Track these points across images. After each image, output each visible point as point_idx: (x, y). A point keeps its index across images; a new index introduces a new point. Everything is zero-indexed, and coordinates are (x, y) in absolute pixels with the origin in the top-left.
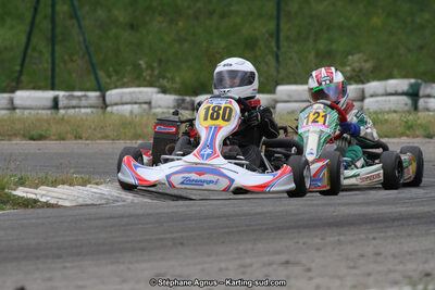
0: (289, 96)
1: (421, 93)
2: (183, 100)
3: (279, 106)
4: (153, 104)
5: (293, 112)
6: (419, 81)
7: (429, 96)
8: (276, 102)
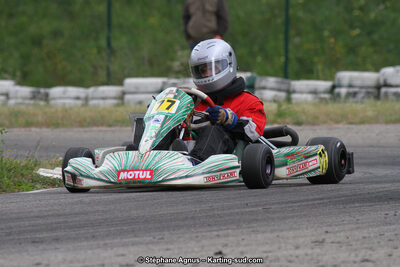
0: (137, 88)
1: (257, 85)
2: (39, 93)
3: (127, 97)
4: (11, 95)
5: (140, 103)
6: (255, 75)
7: (264, 88)
8: (124, 93)
